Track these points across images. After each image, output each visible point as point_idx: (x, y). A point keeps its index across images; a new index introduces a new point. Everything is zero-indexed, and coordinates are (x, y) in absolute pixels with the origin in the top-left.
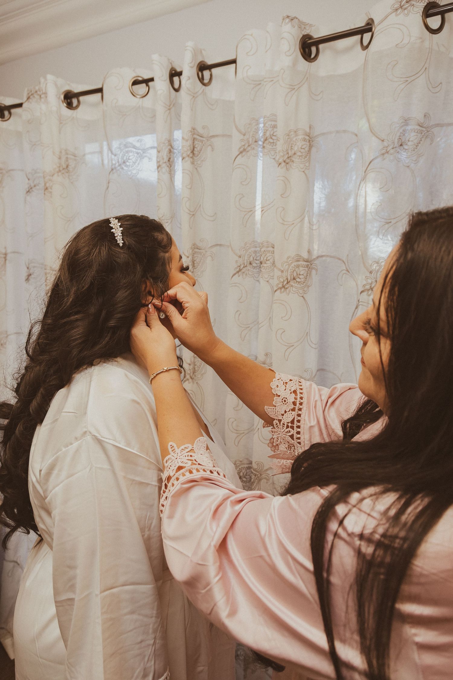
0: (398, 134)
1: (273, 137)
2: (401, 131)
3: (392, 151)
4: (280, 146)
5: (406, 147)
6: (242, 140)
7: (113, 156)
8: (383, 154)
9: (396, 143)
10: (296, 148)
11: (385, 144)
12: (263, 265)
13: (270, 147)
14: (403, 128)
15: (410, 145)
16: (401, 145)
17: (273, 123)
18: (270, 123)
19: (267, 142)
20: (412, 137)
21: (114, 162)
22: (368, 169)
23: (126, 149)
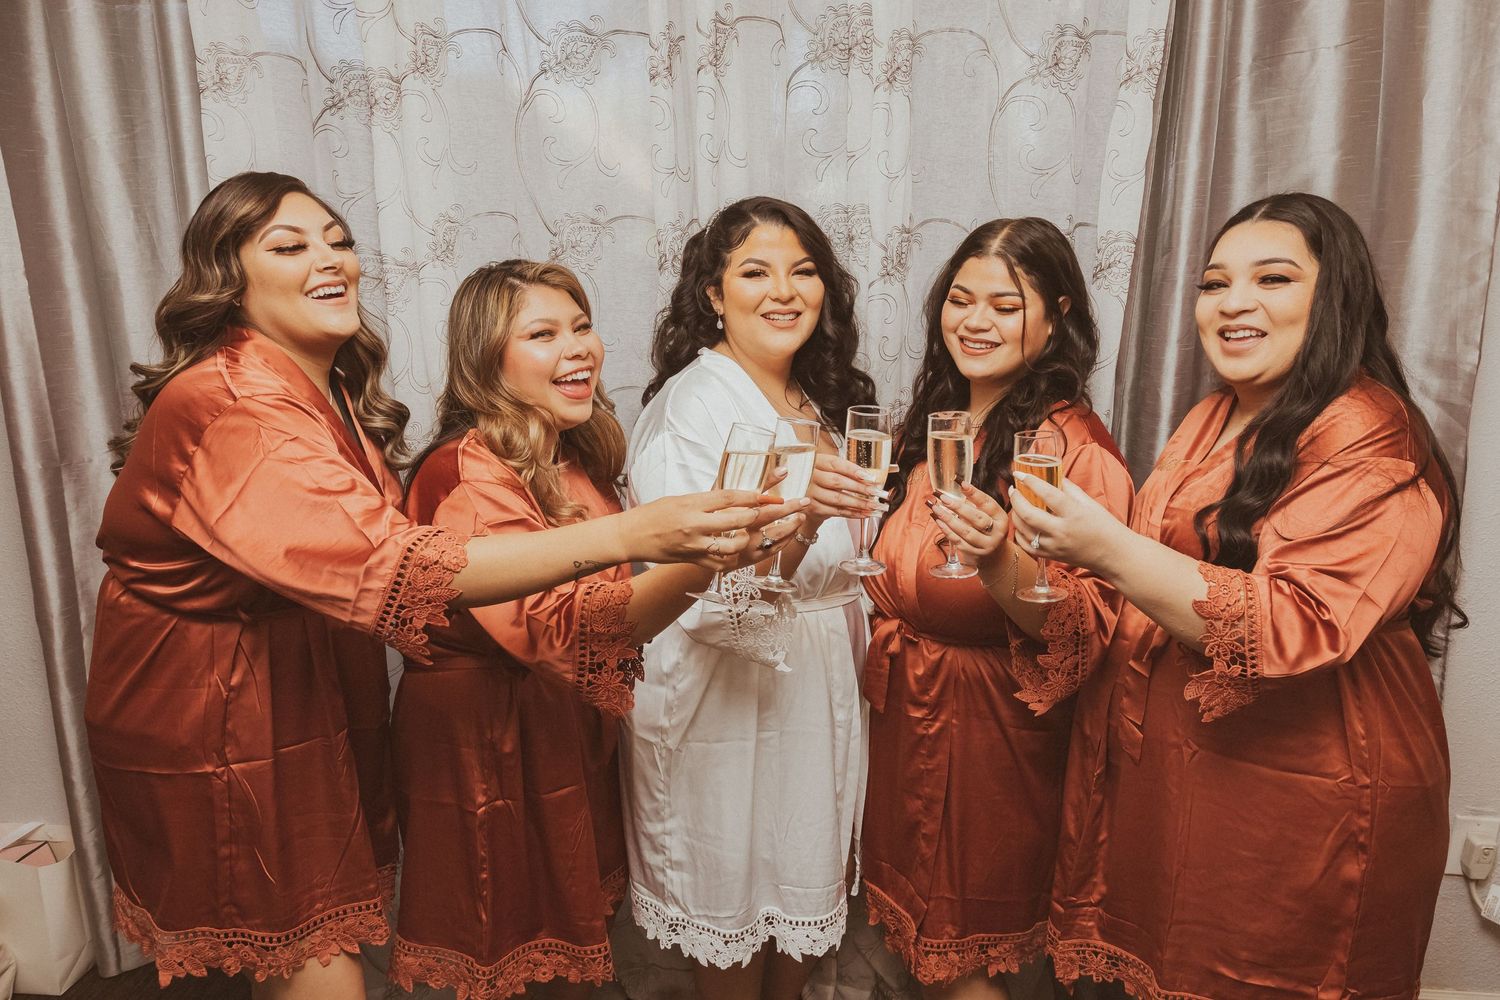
0: (1053, 49)
1: (867, 41)
2: (1056, 44)
3: (1046, 72)
4: (880, 55)
5: (1061, 66)
6: (812, 42)
7: (543, 46)
8: (1034, 76)
9: (1050, 61)
10: (899, 59)
11: (1035, 61)
12: (856, 240)
13: (864, 56)
14: (1059, 40)
15: (1066, 64)
16: (1056, 64)
17: (867, 17)
18: (863, 17)
19: (858, 47)
20: (1069, 53)
21: (547, 58)
22: (1010, 96)
23: (571, 34)
